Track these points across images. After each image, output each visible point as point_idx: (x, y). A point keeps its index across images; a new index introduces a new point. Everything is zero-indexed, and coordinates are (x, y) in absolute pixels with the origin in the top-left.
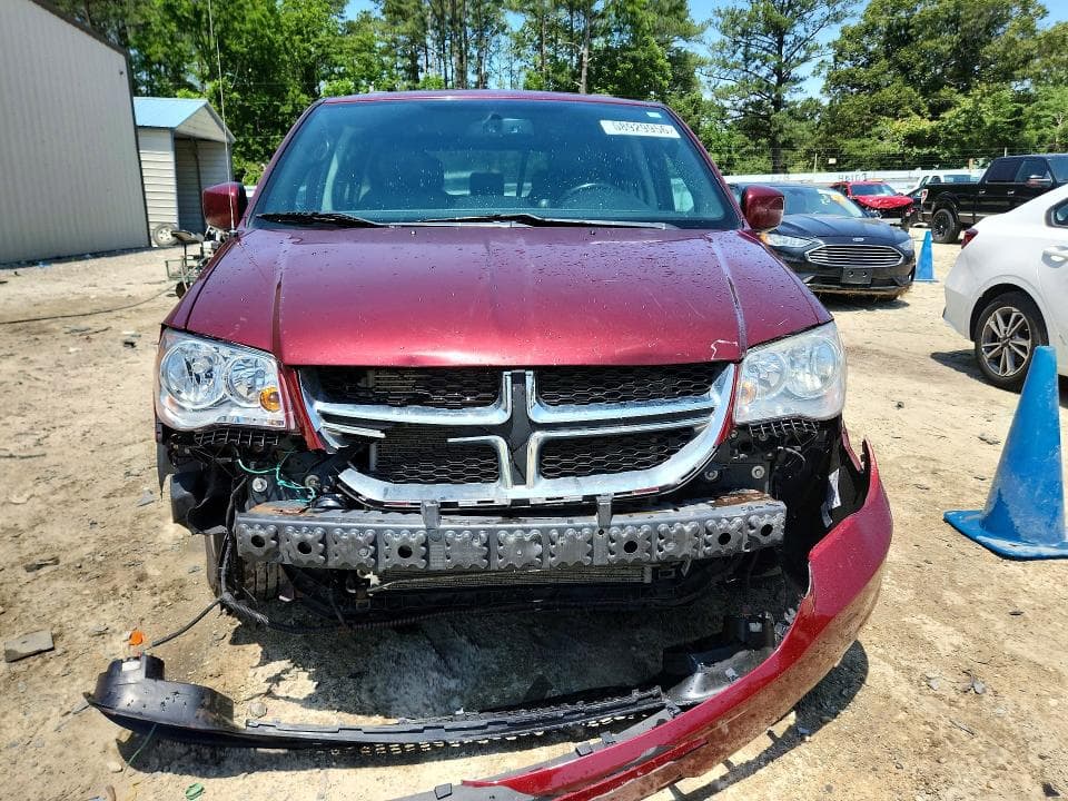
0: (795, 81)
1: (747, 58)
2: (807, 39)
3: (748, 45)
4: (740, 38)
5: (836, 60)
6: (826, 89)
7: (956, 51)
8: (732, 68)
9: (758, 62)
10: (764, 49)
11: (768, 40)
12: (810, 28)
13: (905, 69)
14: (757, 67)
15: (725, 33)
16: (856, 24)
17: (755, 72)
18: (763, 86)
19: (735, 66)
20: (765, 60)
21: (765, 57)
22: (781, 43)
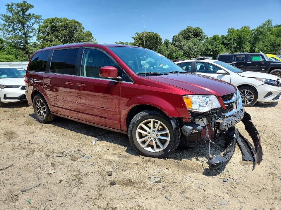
0: (30, 37)
1: (14, 29)
2: (31, 27)
3: (13, 26)
4: (10, 24)
5: (39, 33)
6: (37, 40)
7: (68, 34)
8: (10, 32)
9: (18, 31)
10: (19, 28)
11: (19, 25)
12: (31, 24)
13: (57, 37)
14: (18, 32)
15: (6, 21)
16: (42, 25)
17: (18, 33)
18: (21, 38)
19: (11, 31)
20: (20, 31)
21: (20, 30)
22: (24, 27)
